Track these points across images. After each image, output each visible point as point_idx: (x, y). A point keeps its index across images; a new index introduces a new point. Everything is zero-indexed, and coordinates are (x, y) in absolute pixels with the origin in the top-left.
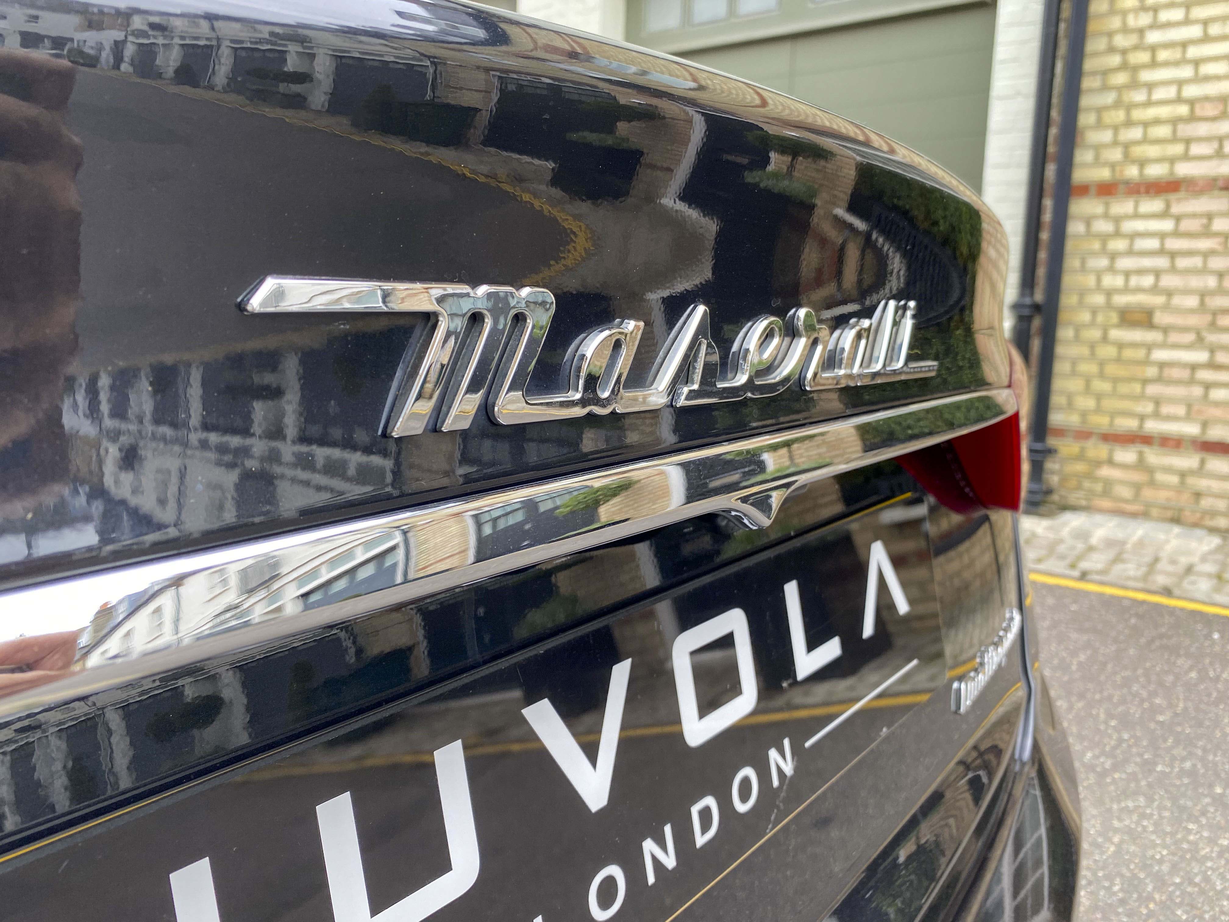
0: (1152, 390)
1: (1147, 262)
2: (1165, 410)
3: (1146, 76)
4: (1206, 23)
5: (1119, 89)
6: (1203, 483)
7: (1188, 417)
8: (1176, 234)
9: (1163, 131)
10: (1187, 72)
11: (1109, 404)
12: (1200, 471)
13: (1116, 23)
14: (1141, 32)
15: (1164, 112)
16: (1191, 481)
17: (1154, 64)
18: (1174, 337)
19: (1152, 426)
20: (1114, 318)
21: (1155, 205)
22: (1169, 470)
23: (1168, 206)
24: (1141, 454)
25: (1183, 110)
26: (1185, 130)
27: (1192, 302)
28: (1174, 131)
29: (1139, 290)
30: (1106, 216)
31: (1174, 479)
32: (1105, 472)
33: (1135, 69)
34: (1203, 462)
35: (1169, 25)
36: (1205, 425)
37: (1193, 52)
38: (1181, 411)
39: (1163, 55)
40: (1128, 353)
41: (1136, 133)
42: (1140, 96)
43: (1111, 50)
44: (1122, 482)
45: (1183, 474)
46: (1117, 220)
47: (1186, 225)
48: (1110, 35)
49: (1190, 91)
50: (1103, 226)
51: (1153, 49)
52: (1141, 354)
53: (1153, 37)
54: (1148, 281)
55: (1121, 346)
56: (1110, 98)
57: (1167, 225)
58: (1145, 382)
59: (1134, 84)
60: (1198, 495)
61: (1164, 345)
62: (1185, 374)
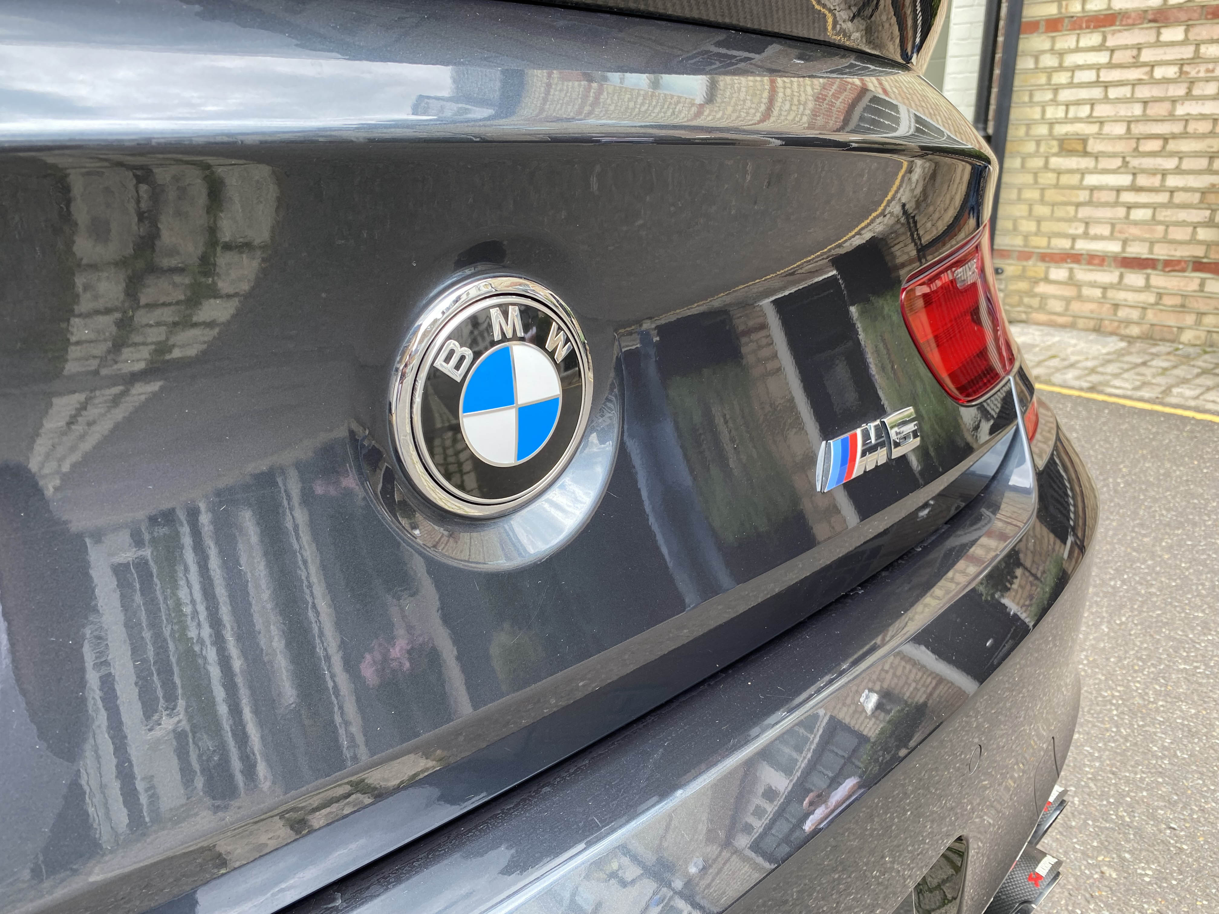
0: (1084, 212)
1: (1084, 94)
2: (1092, 231)
6: (1121, 296)
7: (1112, 237)
8: (1110, 66)
11: (1046, 226)
12: (1119, 285)
16: (1111, 294)
18: (1104, 163)
19: (1082, 246)
20: (1055, 147)
21: (1093, 39)
22: (1093, 285)
23: (1105, 39)
24: (1071, 270)
27: (1120, 129)
29: (1077, 120)
30: (1052, 50)
31: (1098, 293)
32: (1042, 288)
34: (1121, 277)
36: (1125, 242)
38: (1106, 231)
40: (1065, 179)
44: (1055, 297)
45: (1105, 288)
46: (1061, 54)
47: (1120, 57)
50: (1049, 61)
52: (1074, 179)
54: (1084, 111)
55: (1059, 173)
57: (1103, 58)
58: (1078, 205)
60: (1116, 306)
61: (1096, 171)
62: (1110, 197)
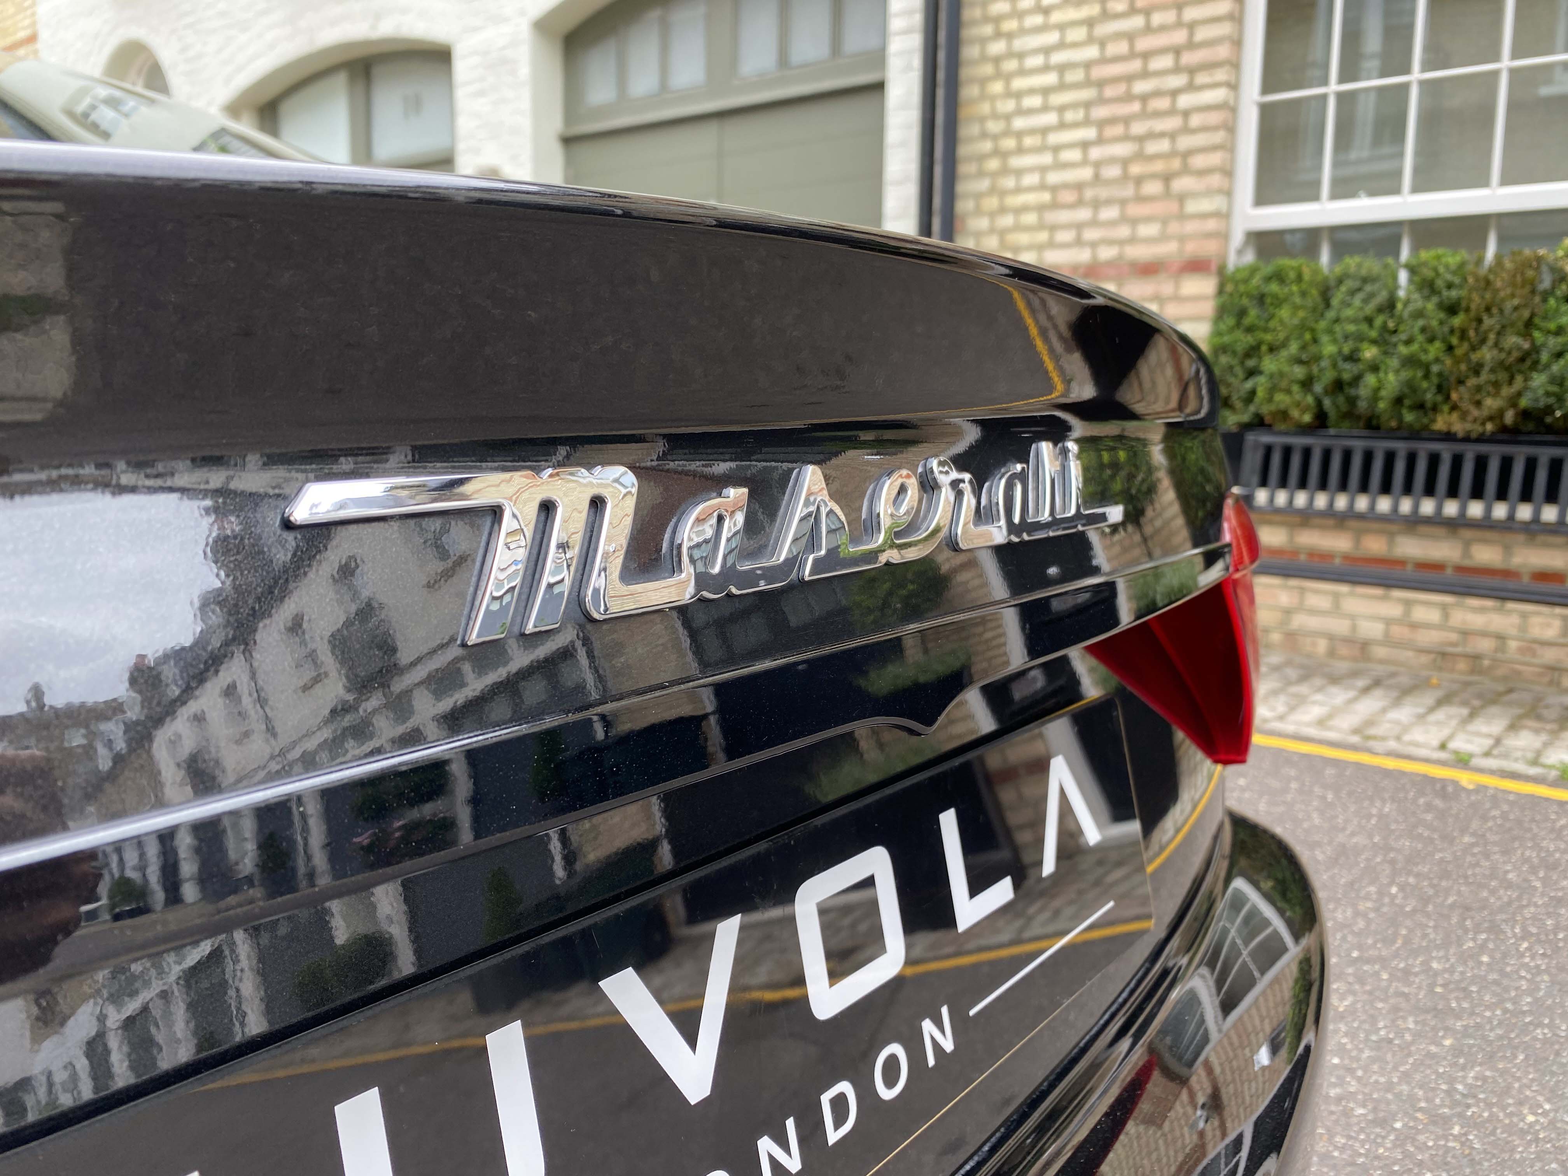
3: (1016, 162)
4: (1061, 109)
5: (994, 175)
9: (1030, 218)
10: (1047, 159)
13: (985, 108)
14: (1008, 117)
15: (1031, 198)
17: (1020, 150)
25: (1046, 197)
26: (1052, 217)
28: (1040, 218)
33: (1004, 155)
35: (1030, 112)
37: (1054, 138)
39: (1028, 141)
41: (1007, 221)
42: (1009, 182)
43: (984, 135)
48: (982, 120)
49: (1053, 178)
51: (1019, 135)
53: (1019, 123)
56: (984, 184)
59: (1005, 171)
